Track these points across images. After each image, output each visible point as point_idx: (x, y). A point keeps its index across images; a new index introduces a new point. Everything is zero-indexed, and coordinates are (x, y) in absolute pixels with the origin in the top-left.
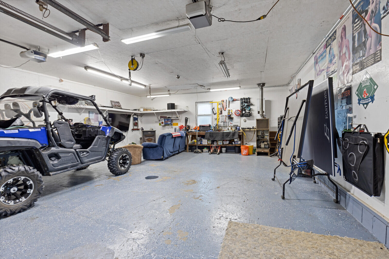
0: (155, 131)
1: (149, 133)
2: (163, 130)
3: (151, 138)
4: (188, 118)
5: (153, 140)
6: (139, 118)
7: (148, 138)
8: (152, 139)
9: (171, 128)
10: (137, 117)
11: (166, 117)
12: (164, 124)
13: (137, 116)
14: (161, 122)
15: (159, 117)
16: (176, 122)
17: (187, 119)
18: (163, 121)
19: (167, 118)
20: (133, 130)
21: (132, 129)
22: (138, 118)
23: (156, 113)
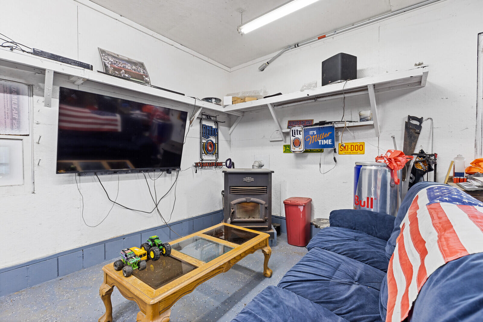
0: (268, 175)
1: (249, 179)
2: (298, 168)
3: (253, 199)
4: (420, 120)
5: (262, 209)
6: (222, 131)
7: (243, 199)
8: (258, 203)
9: (328, 163)
10: (214, 127)
11: (312, 121)
12: (302, 148)
13: (216, 122)
14: (293, 138)
15: (285, 125)
16: (354, 138)
17: (418, 123)
18: (301, 137)
19: (316, 124)
20: (200, 165)
21: (197, 164)
22: (217, 129)
23: (274, 105)
